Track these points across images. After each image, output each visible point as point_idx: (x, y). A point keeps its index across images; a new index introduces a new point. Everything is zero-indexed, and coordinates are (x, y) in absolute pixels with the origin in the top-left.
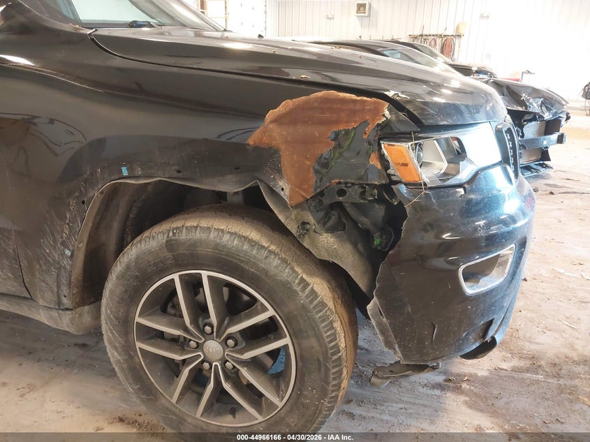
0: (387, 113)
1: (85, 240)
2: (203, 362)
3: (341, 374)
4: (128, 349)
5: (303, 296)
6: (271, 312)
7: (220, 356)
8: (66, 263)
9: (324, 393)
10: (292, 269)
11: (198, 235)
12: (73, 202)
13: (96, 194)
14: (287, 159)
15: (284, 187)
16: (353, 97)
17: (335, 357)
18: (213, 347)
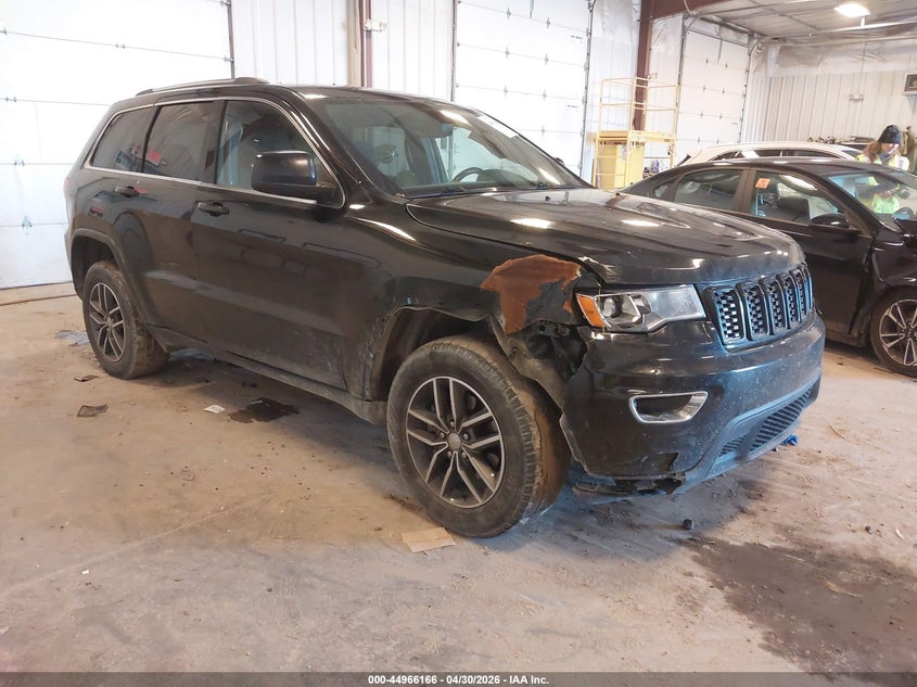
0: (578, 273)
1: (384, 348)
2: (448, 449)
3: (535, 469)
4: (401, 434)
5: (509, 402)
6: (490, 414)
7: (458, 447)
8: (370, 363)
9: (521, 483)
10: (505, 382)
11: (449, 350)
12: (377, 320)
13: (392, 315)
14: (504, 300)
15: (503, 320)
16: (556, 260)
17: (529, 454)
18: (455, 438)
